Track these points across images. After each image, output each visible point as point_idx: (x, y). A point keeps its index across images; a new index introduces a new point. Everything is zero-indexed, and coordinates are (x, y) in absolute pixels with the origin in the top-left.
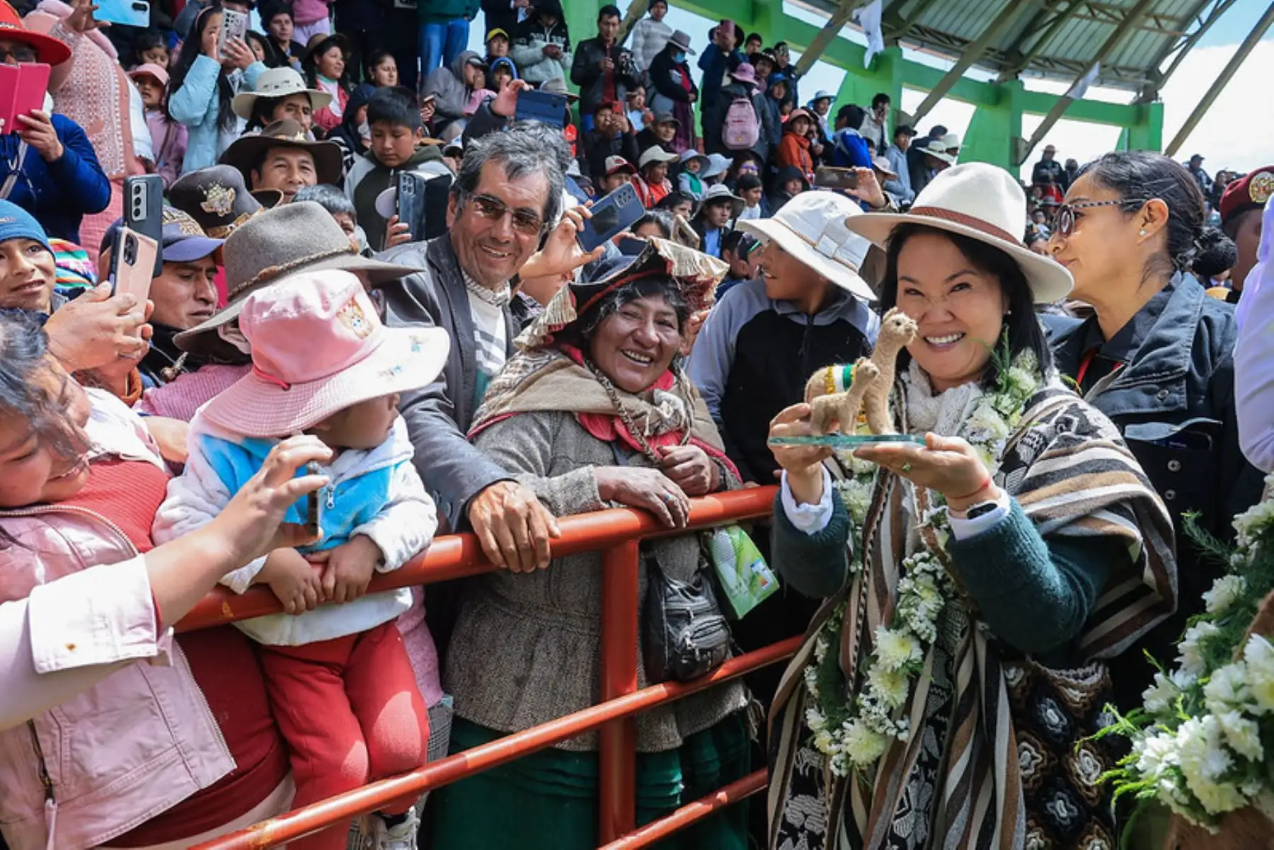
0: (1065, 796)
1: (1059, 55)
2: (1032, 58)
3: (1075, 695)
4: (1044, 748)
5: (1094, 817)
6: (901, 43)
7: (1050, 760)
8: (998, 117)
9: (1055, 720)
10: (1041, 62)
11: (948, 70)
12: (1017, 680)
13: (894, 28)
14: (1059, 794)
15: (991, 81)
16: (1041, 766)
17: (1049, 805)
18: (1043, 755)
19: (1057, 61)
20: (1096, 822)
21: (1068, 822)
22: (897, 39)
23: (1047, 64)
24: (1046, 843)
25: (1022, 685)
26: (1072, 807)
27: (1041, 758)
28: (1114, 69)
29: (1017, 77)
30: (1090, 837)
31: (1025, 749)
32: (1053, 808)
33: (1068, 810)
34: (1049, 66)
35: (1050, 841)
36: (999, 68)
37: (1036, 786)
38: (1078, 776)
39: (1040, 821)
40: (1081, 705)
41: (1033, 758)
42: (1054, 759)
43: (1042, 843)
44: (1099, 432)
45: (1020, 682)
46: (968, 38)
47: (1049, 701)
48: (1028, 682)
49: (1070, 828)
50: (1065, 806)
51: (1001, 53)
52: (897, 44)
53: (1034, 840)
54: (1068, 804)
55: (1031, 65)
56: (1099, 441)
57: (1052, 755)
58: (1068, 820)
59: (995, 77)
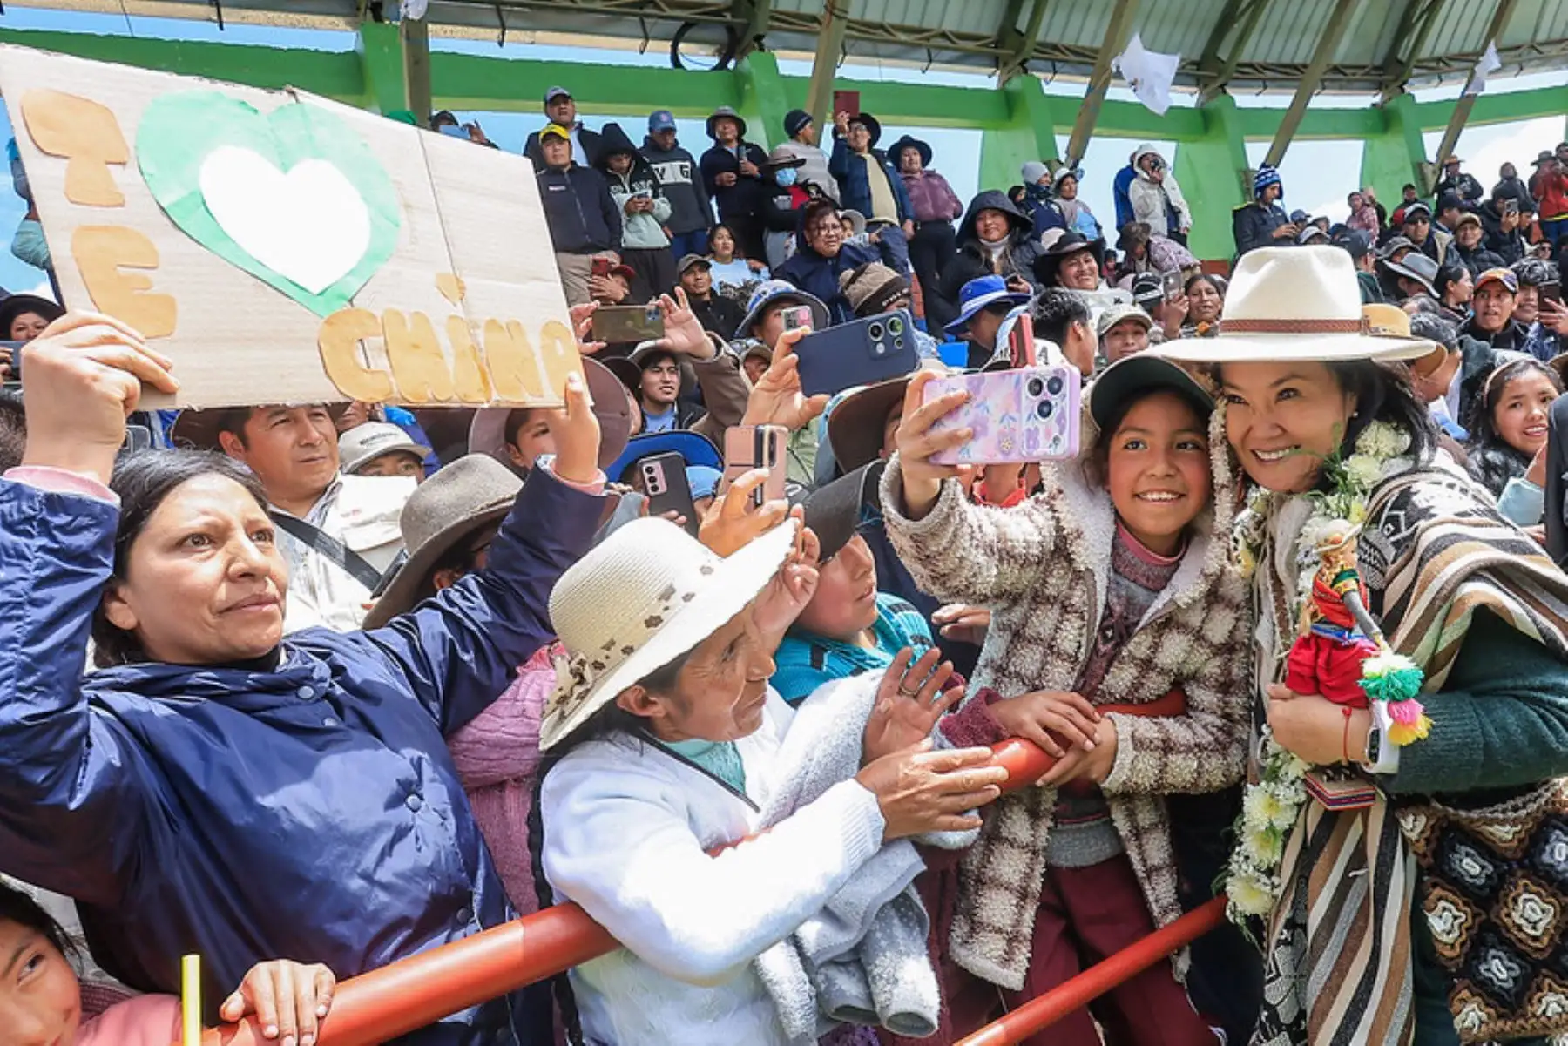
0: (1501, 954)
1: (1455, 50)
2: (1414, 63)
3: (1504, 833)
4: (1465, 904)
5: (1544, 971)
6: (1229, 90)
7: (1475, 916)
8: (1393, 147)
9: (1476, 870)
10: (1433, 64)
11: (1287, 106)
12: (1418, 830)
13: (1215, 74)
14: (1492, 952)
15: (1374, 105)
16: (1466, 925)
17: (1482, 968)
18: (1465, 912)
19: (1451, 59)
20: (1546, 976)
21: (1511, 984)
22: (1222, 86)
23: (1441, 64)
24: (1488, 1014)
25: (1425, 835)
26: (1510, 964)
27: (1464, 916)
28: (1533, 47)
29: (1403, 91)
30: (1539, 994)
31: (1444, 909)
32: (1489, 970)
33: (1508, 969)
34: (1440, 67)
35: (1491, 1011)
36: (1379, 86)
37: (1466, 949)
38: (1520, 928)
39: (1474, 989)
40: (1515, 843)
41: (1455, 918)
42: (1479, 915)
43: (1484, 1016)
44: (1433, 511)
45: (1422, 832)
46: (1298, 60)
47: (1464, 849)
48: (1432, 832)
49: (1514, 990)
50: (1503, 964)
51: (1376, 68)
52: (1224, 92)
53: (1472, 1014)
54: (1506, 962)
55: (1415, 71)
56: (1433, 520)
57: (1476, 910)
58: (1511, 981)
59: (1377, 99)
